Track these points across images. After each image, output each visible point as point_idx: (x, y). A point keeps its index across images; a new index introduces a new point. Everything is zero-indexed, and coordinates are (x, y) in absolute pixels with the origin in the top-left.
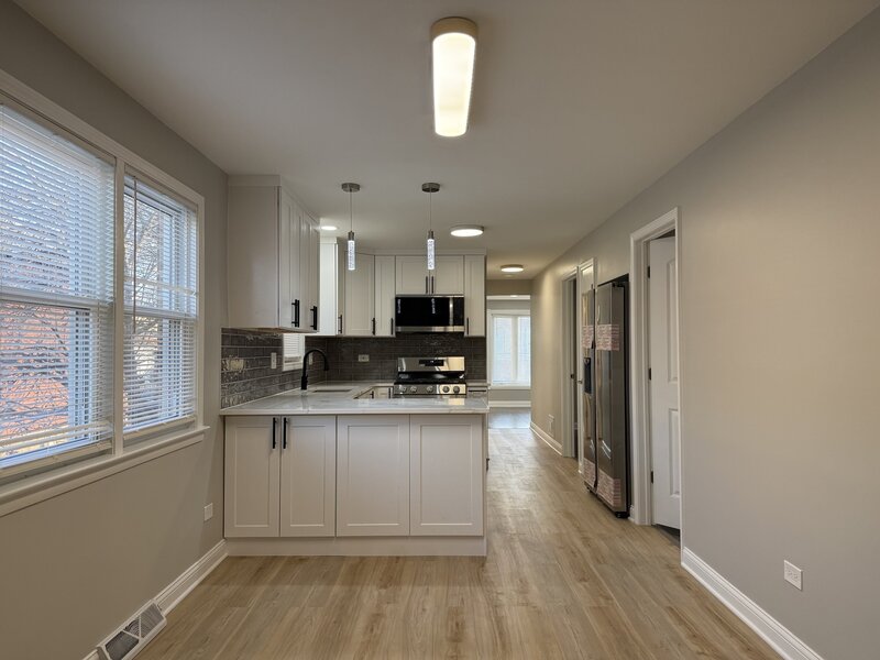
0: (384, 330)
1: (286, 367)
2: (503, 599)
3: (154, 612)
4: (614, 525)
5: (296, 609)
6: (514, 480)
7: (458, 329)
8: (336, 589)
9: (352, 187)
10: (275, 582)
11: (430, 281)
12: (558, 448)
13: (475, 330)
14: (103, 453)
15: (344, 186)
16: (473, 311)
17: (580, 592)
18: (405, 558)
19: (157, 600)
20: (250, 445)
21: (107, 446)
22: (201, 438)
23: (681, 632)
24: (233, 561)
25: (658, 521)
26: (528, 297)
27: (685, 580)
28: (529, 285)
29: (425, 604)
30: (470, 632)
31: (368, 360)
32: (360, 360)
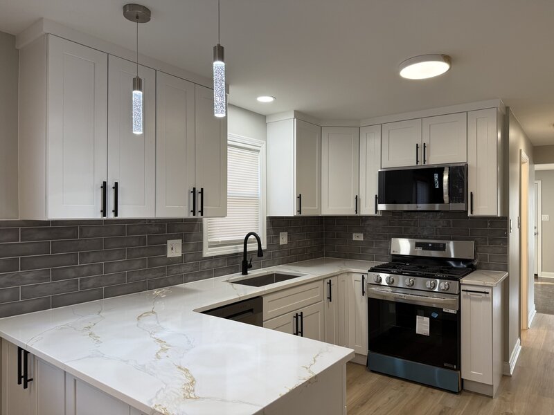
11: (422, 149)
31: (362, 239)
32: (354, 239)
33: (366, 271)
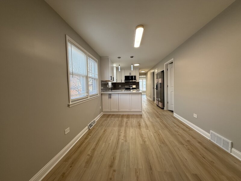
0: (123, 81)
1: (109, 87)
2: (146, 120)
3: (94, 121)
4: (162, 110)
5: (114, 121)
6: (144, 104)
7: (135, 81)
8: (120, 119)
9: (119, 58)
10: (111, 118)
11: (130, 73)
12: (151, 100)
13: (137, 81)
14: (87, 98)
15: (118, 58)
16: (137, 78)
17: (158, 119)
18: (130, 115)
19: (95, 120)
20: (106, 98)
21: (87, 97)
22: (99, 97)
23: (176, 125)
24: (104, 115)
25: (169, 109)
26: (145, 76)
27: (175, 118)
28: (145, 74)
29: (134, 121)
30: (141, 125)
31: (121, 86)
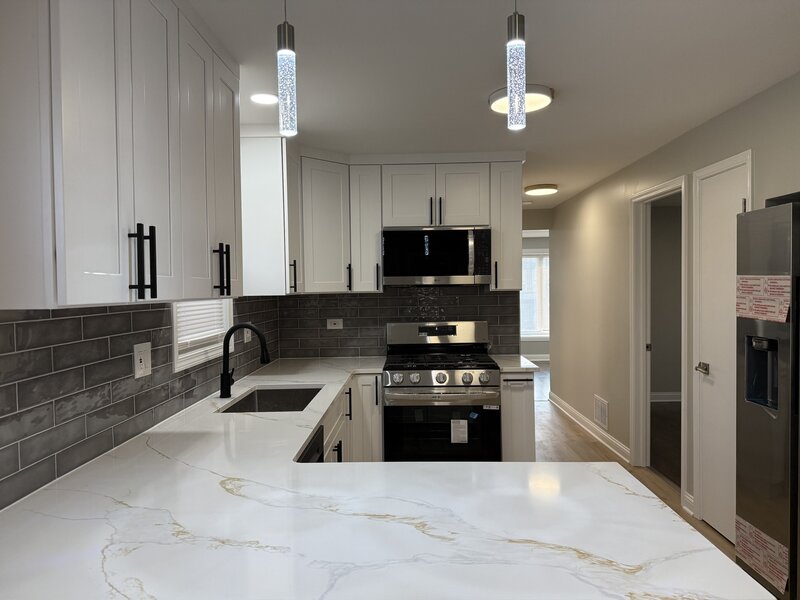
0: (367, 282)
7: (482, 279)
11: (436, 206)
16: (504, 251)
26: (545, 233)
31: (341, 327)
32: (329, 327)
33: (381, 370)
